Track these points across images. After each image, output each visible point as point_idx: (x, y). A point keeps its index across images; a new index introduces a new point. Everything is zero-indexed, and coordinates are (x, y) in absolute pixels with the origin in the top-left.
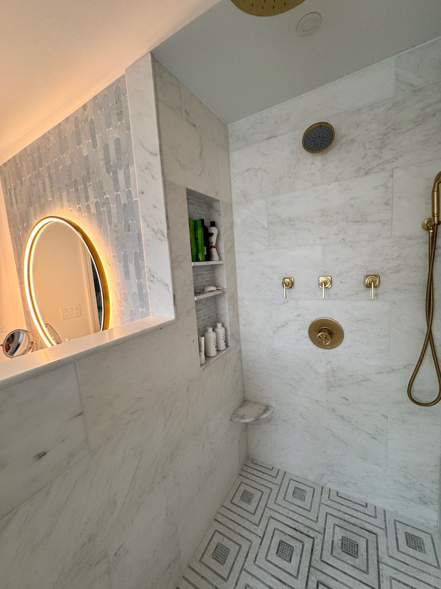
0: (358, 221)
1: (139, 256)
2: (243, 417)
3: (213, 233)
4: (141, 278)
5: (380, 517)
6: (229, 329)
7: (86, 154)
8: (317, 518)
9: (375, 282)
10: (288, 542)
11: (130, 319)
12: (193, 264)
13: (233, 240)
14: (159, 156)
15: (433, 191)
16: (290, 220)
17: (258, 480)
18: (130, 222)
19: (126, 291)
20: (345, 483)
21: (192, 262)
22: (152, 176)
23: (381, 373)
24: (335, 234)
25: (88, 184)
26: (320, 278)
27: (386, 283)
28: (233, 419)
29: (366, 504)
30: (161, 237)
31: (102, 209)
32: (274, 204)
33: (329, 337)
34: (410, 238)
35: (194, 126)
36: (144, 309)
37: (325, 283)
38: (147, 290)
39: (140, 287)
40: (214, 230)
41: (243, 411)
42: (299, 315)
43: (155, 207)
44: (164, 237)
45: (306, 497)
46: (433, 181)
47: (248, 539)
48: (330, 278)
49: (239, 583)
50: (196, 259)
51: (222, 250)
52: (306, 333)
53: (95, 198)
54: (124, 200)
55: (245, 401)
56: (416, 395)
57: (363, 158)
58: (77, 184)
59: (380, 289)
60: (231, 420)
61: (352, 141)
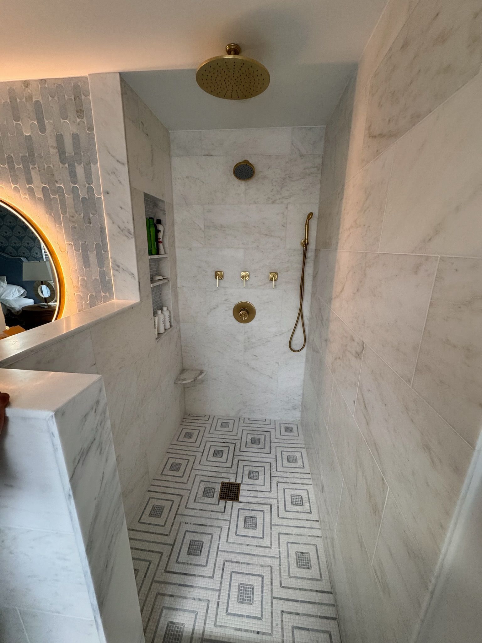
0: (266, 235)
1: (101, 248)
2: (184, 380)
3: (160, 230)
4: (103, 267)
5: (273, 424)
6: (172, 312)
7: (29, 135)
8: (237, 433)
9: (274, 277)
10: (219, 449)
11: (90, 302)
12: (150, 257)
13: (174, 236)
14: (126, 166)
15: (306, 224)
16: (222, 226)
17: (196, 425)
18: (91, 215)
19: (85, 277)
20: (254, 411)
21: (149, 255)
22: (119, 181)
23: (276, 336)
24: (252, 242)
25: (31, 167)
26: (242, 273)
27: (282, 278)
28: (176, 382)
29: (265, 420)
30: (128, 234)
31: (52, 197)
32: (209, 211)
33: (247, 314)
34: (294, 250)
35: (147, 135)
36: (107, 294)
37: (245, 276)
38: (111, 277)
39: (103, 274)
40: (160, 227)
41: (183, 376)
42: (226, 300)
43: (121, 208)
44: (131, 234)
45: (230, 425)
46: (306, 218)
47: (193, 456)
48: (248, 273)
49: (190, 476)
50: (150, 254)
51: (167, 245)
52: (231, 313)
53: (42, 183)
54: (82, 194)
55: (183, 371)
56: (294, 347)
57: (271, 191)
58: (12, 161)
59: (278, 282)
60: (175, 383)
61: (265, 177)
